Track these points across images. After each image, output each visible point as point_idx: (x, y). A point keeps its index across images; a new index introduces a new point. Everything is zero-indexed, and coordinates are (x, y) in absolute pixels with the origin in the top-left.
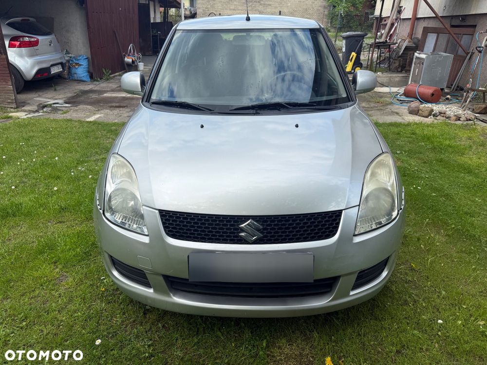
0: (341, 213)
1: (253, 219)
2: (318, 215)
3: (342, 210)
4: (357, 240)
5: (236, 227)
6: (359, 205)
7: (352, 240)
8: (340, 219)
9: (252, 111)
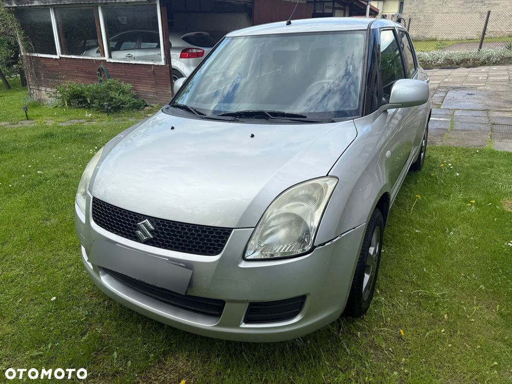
0: (231, 231)
1: (149, 220)
2: (220, 230)
3: (233, 228)
4: (243, 265)
5: (135, 224)
6: (256, 227)
7: (239, 263)
8: (227, 238)
9: (230, 118)
